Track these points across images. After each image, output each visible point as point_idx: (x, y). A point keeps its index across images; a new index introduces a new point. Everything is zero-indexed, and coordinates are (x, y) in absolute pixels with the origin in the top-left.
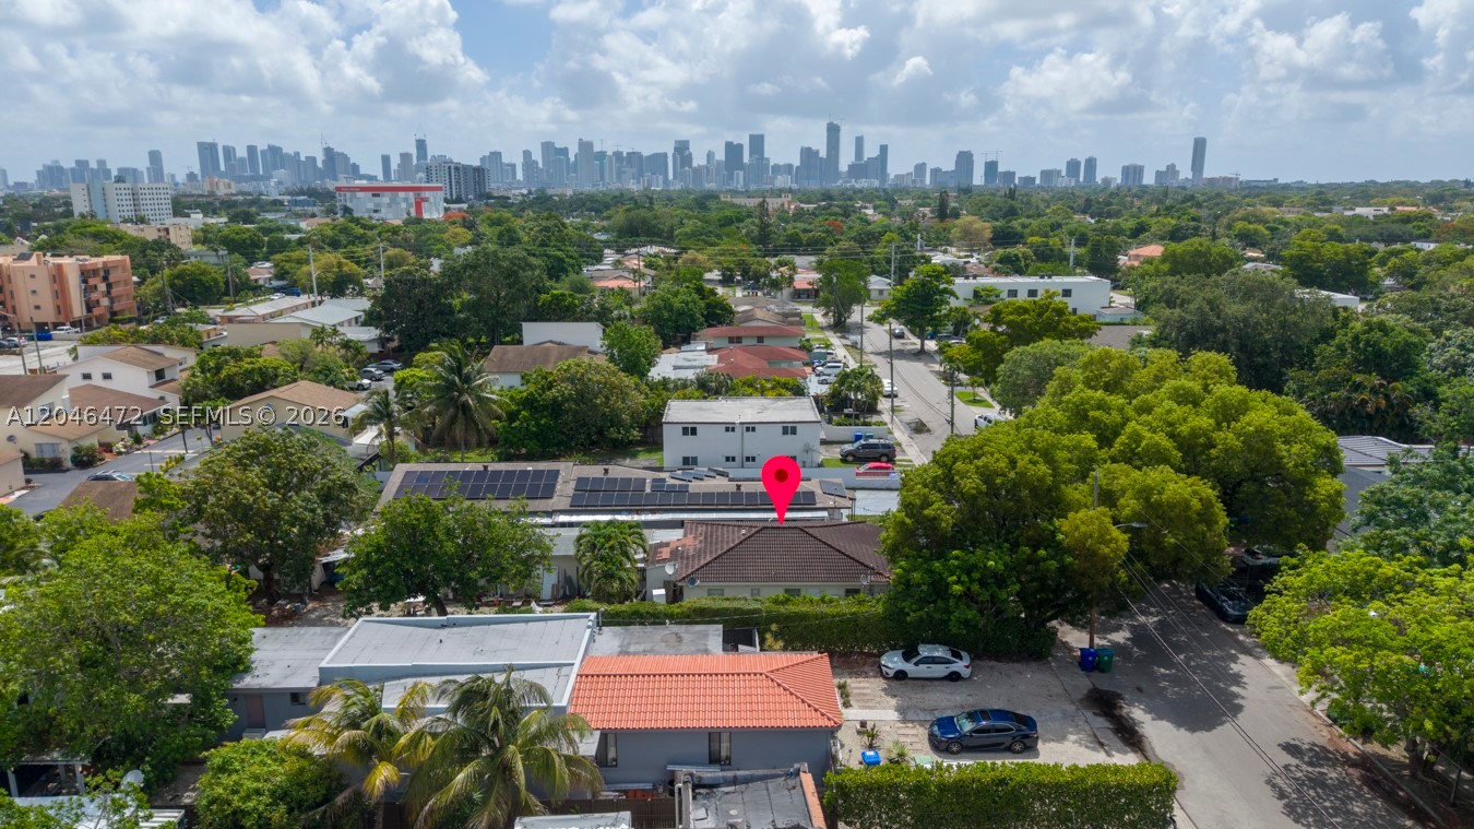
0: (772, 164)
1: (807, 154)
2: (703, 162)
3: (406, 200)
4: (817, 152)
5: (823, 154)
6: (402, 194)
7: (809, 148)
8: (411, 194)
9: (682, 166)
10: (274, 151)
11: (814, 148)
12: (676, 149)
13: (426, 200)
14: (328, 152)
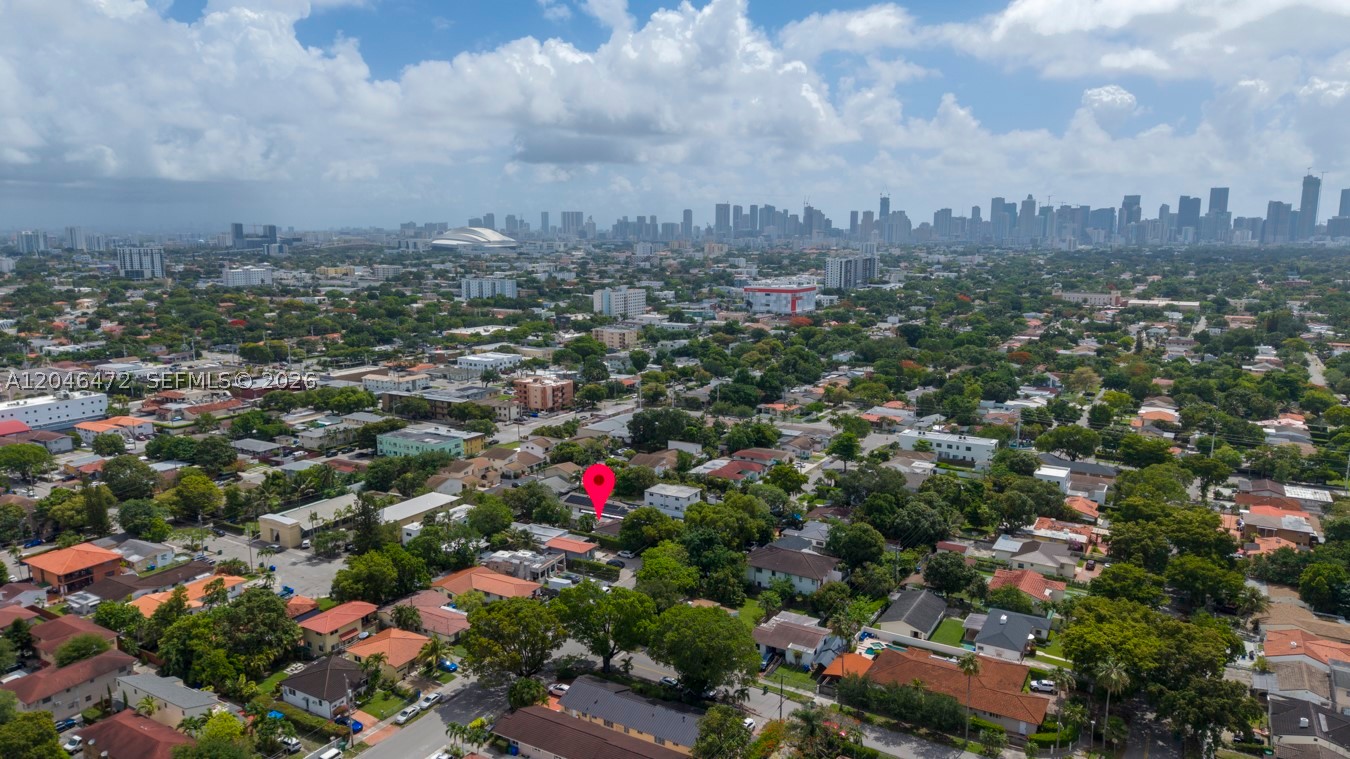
0: (1234, 217)
1: (1277, 208)
2: (1155, 215)
3: (786, 298)
4: (1289, 206)
5: (1296, 207)
6: (784, 295)
7: (1280, 203)
8: (790, 295)
9: (1129, 221)
10: (769, 209)
11: (1286, 202)
12: (1124, 204)
13: (800, 298)
14: (809, 211)
